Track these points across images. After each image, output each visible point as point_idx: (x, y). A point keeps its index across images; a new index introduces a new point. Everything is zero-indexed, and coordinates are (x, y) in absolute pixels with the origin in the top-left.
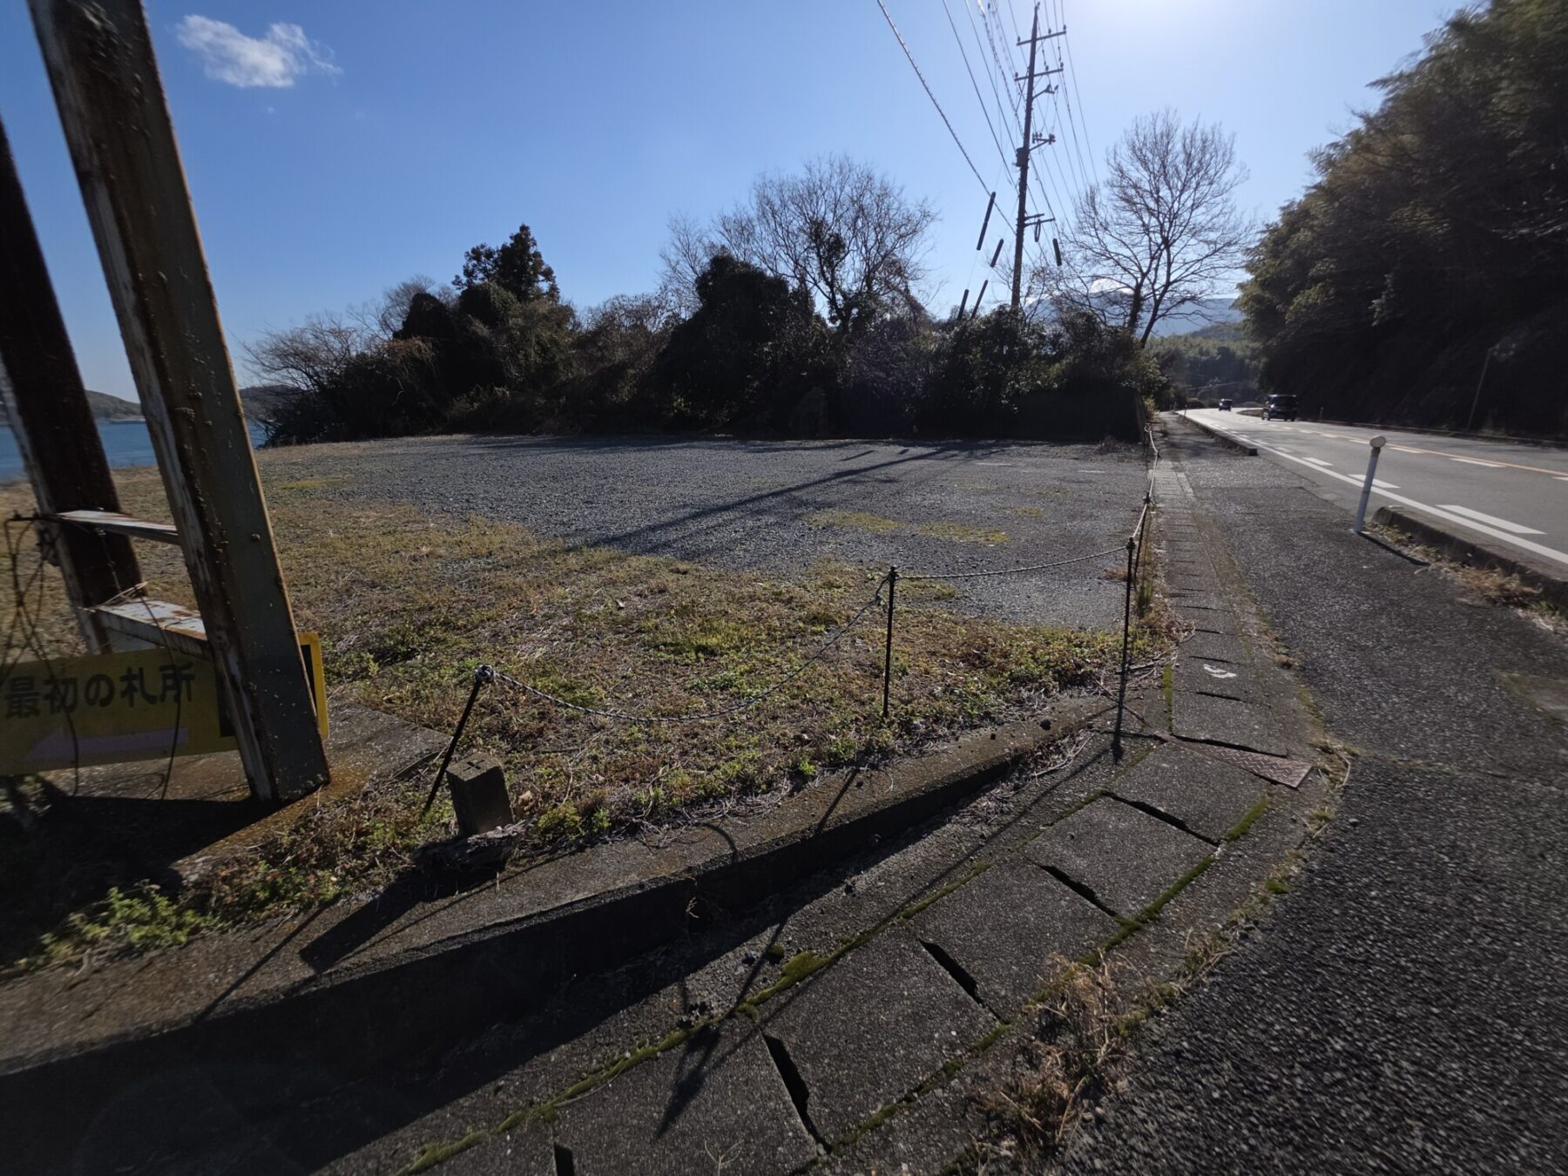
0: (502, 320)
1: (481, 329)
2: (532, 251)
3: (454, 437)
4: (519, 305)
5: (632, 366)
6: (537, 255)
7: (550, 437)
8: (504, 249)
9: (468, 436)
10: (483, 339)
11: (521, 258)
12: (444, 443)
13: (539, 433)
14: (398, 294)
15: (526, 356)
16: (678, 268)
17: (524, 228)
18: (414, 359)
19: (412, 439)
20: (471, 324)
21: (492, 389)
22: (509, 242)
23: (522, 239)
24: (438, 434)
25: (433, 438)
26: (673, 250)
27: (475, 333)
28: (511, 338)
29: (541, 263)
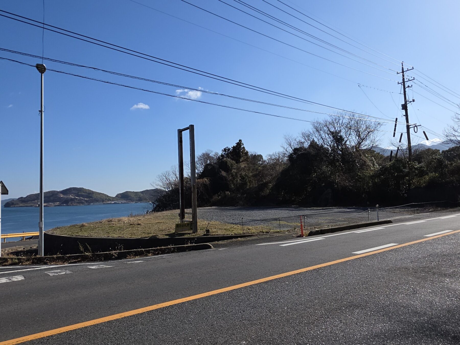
0: (230, 170)
1: (224, 173)
2: (242, 147)
3: (212, 207)
4: (236, 164)
5: (270, 183)
6: (244, 148)
7: (240, 207)
8: (234, 147)
9: (216, 207)
10: (224, 176)
11: (239, 149)
12: (209, 209)
13: (238, 206)
14: (200, 156)
15: (237, 181)
16: (288, 150)
17: (240, 140)
18: (204, 184)
19: (201, 208)
20: (221, 172)
21: (225, 192)
22: (235, 145)
23: (239, 144)
24: (208, 207)
25: (207, 208)
26: (286, 144)
27: (222, 175)
28: (232, 176)
29: (245, 150)
